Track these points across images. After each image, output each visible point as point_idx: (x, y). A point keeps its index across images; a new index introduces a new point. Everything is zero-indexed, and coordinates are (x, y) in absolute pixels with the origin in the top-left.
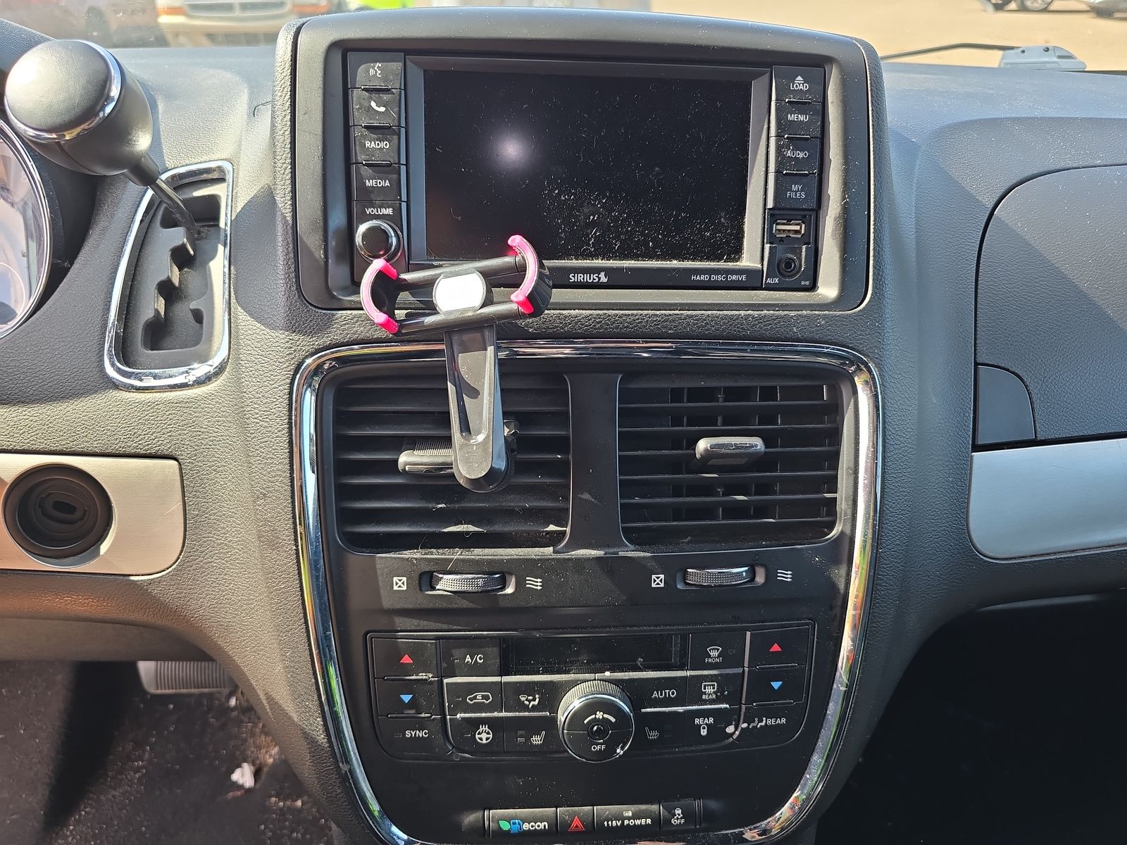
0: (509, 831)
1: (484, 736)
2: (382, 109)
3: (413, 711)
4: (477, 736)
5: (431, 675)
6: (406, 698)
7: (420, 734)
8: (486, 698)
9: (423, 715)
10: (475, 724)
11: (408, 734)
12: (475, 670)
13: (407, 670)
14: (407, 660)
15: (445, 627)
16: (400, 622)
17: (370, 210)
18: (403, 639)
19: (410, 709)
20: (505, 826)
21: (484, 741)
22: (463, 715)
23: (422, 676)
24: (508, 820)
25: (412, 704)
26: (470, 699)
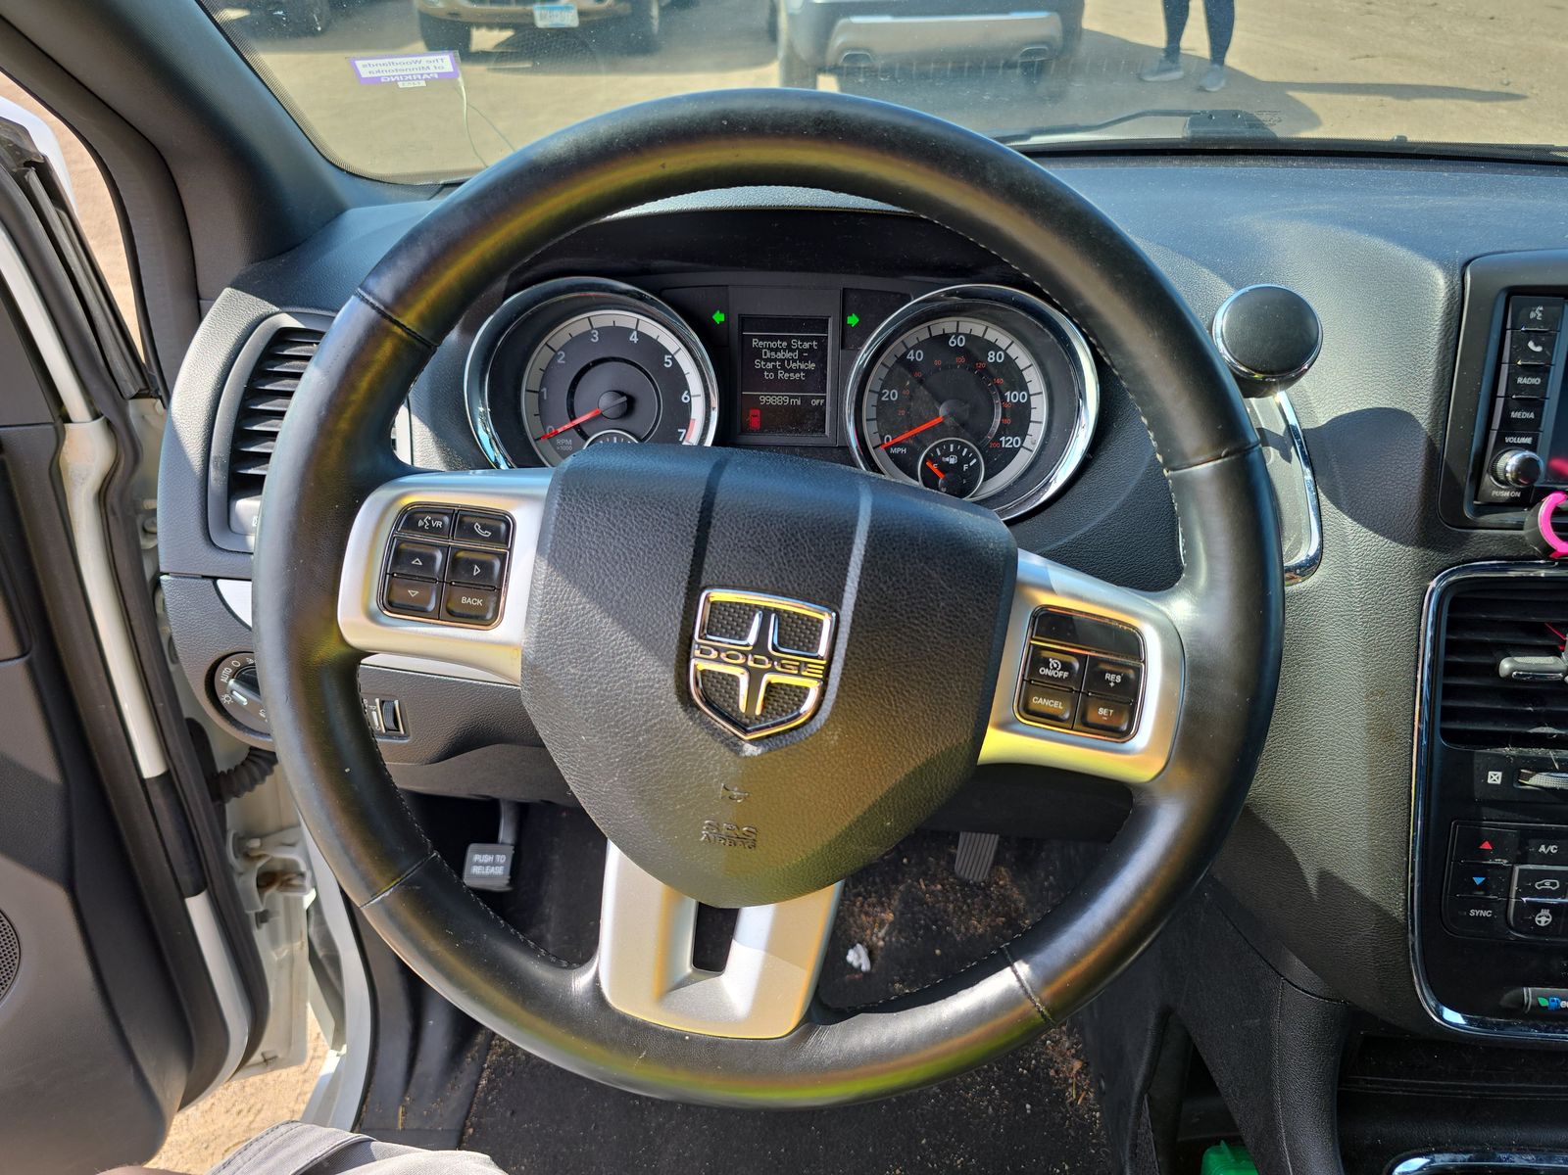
0: (1546, 1007)
1: (1543, 919)
2: (1539, 349)
3: (1482, 893)
4: (1537, 919)
5: (1505, 861)
6: (1478, 880)
7: (1485, 913)
8: (1553, 884)
9: (1491, 897)
10: (1537, 908)
11: (1473, 913)
12: (1548, 859)
13: (1484, 854)
14: (1486, 846)
15: (1529, 819)
16: (1486, 811)
17: (1510, 439)
18: (1487, 826)
19: (1479, 890)
20: (1543, 1002)
21: (1543, 924)
22: (1528, 899)
23: (1498, 861)
24: (1547, 997)
25: (1482, 886)
26: (1539, 885)
